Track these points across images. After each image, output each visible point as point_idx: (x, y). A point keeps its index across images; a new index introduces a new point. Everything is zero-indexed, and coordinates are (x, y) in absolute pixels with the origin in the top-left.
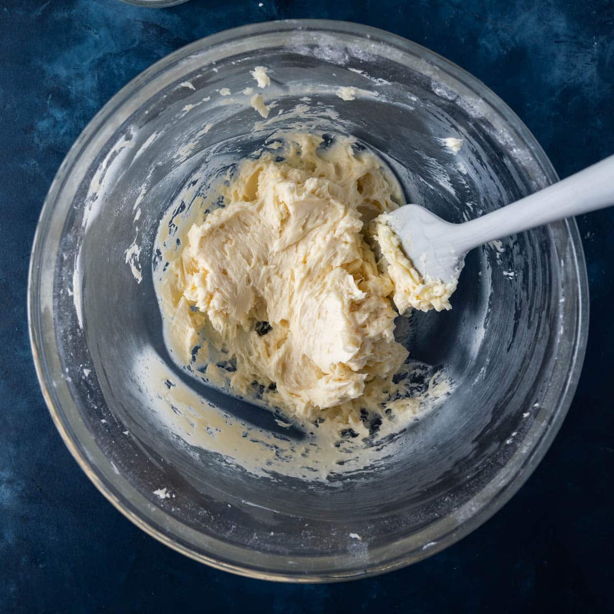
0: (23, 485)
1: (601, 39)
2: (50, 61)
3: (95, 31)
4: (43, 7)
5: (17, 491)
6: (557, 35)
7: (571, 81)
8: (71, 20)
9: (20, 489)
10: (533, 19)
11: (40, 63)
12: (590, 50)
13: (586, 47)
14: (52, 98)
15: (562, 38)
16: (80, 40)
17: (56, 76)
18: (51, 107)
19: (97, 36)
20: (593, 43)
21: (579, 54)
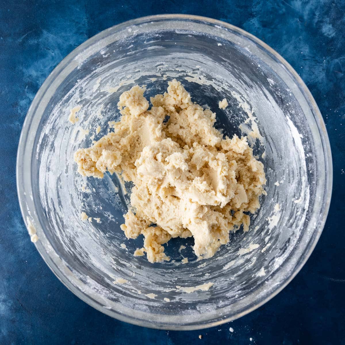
0: (12, 302)
1: (328, 59)
2: (27, 67)
3: (52, 51)
4: (23, 37)
5: (9, 306)
6: (304, 56)
7: (312, 81)
8: (38, 45)
9: (10, 305)
10: (291, 47)
11: (21, 68)
12: (322, 64)
13: (319, 63)
14: (28, 88)
15: (307, 58)
16: (43, 56)
17: (30, 75)
18: (27, 92)
19: (53, 54)
20: (323, 61)
21: (316, 67)
